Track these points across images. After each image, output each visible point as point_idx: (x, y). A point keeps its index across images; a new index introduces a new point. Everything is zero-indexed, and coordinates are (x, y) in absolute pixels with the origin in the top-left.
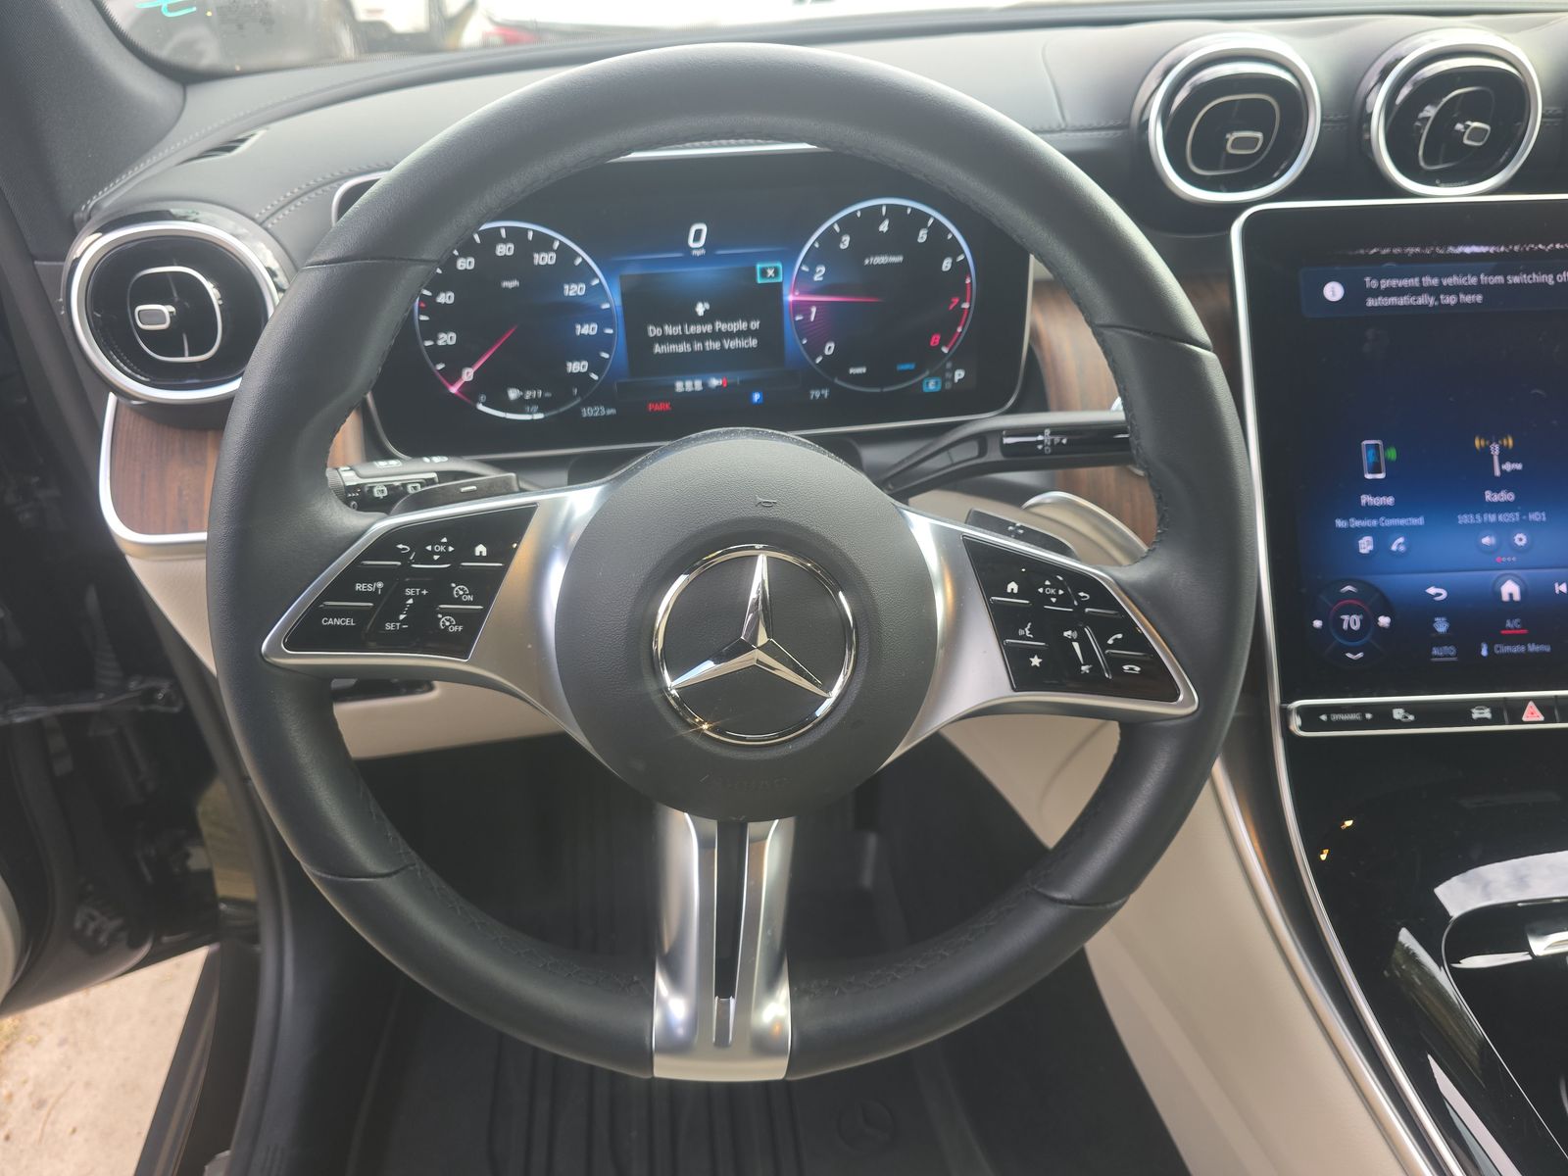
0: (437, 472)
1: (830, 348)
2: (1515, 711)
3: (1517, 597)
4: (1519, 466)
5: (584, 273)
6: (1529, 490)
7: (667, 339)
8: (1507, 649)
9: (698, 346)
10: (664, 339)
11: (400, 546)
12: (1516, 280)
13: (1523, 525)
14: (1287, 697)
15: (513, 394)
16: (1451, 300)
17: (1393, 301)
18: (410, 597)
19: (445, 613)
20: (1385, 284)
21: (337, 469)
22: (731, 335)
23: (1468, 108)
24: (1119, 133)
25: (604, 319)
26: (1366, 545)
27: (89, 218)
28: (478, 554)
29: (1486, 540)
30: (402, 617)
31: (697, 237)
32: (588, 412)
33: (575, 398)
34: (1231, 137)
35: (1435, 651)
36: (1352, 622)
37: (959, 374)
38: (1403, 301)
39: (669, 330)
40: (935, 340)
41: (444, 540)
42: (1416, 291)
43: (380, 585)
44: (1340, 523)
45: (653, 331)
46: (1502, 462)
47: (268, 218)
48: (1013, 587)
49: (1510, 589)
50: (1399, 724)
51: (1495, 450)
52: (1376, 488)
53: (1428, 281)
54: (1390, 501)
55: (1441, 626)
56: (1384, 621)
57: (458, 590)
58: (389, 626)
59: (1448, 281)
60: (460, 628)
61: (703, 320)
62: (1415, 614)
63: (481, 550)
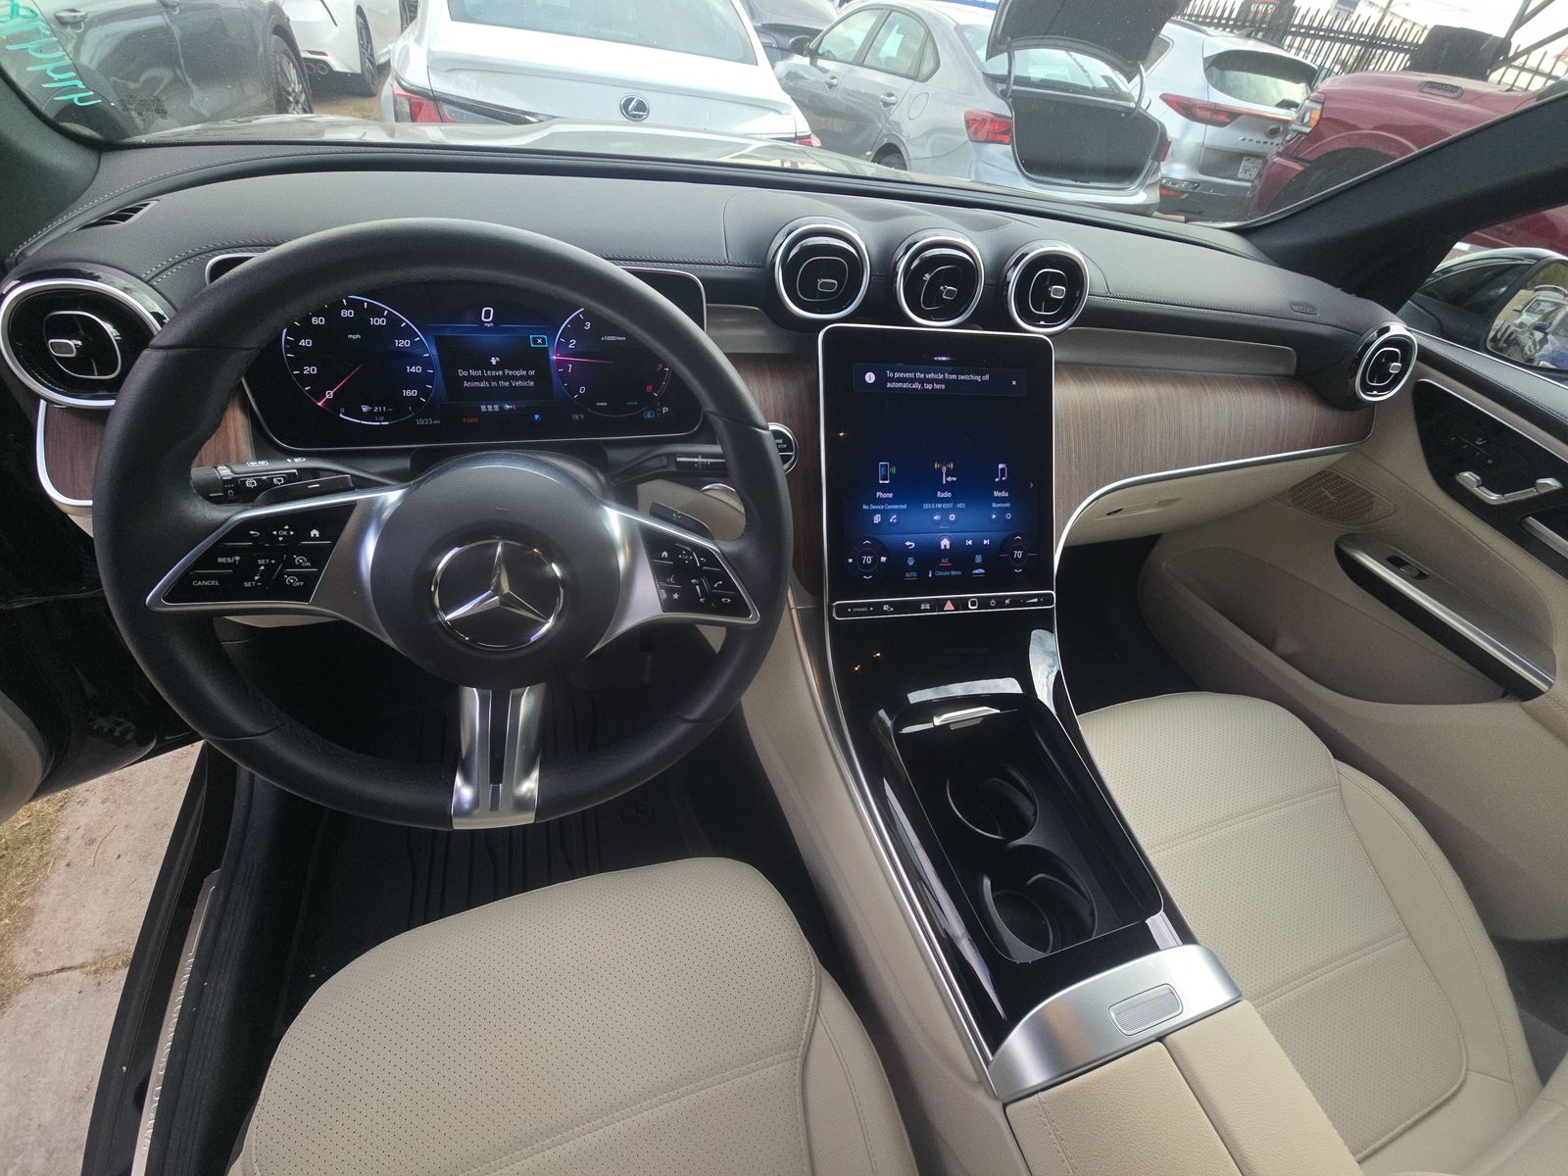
0: (297, 469)
1: (582, 390)
2: (940, 605)
3: (948, 547)
4: (955, 479)
5: (408, 333)
6: (959, 492)
7: (472, 378)
8: (941, 573)
9: (494, 384)
10: (470, 378)
11: (252, 532)
12: (963, 377)
13: (954, 510)
14: (832, 600)
15: (365, 409)
16: (929, 387)
17: (900, 385)
18: (262, 565)
19: (289, 574)
20: (897, 375)
21: (216, 468)
22: (516, 378)
23: (947, 278)
24: (760, 270)
25: (427, 363)
26: (877, 519)
27: (16, 264)
28: (312, 535)
29: (936, 518)
30: (256, 578)
31: (487, 316)
32: (420, 422)
33: (410, 412)
34: (820, 281)
35: (907, 575)
36: (868, 559)
37: (665, 410)
38: (905, 386)
39: (473, 373)
40: (649, 388)
41: (287, 527)
42: (912, 381)
43: (237, 558)
44: (865, 507)
45: (462, 373)
46: (947, 476)
47: (153, 277)
48: (665, 554)
49: (945, 543)
50: (886, 613)
51: (944, 469)
52: (884, 489)
53: (918, 375)
54: (891, 495)
55: (911, 562)
56: (883, 559)
57: (298, 559)
58: (247, 584)
59: (929, 376)
60: (302, 583)
61: (496, 368)
62: (899, 554)
63: (315, 533)
